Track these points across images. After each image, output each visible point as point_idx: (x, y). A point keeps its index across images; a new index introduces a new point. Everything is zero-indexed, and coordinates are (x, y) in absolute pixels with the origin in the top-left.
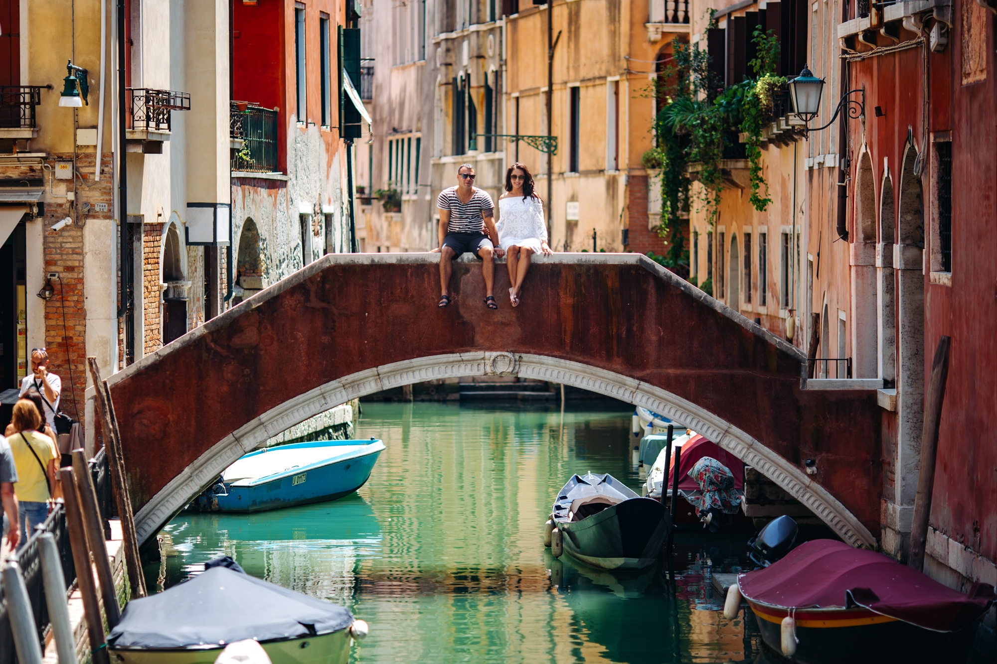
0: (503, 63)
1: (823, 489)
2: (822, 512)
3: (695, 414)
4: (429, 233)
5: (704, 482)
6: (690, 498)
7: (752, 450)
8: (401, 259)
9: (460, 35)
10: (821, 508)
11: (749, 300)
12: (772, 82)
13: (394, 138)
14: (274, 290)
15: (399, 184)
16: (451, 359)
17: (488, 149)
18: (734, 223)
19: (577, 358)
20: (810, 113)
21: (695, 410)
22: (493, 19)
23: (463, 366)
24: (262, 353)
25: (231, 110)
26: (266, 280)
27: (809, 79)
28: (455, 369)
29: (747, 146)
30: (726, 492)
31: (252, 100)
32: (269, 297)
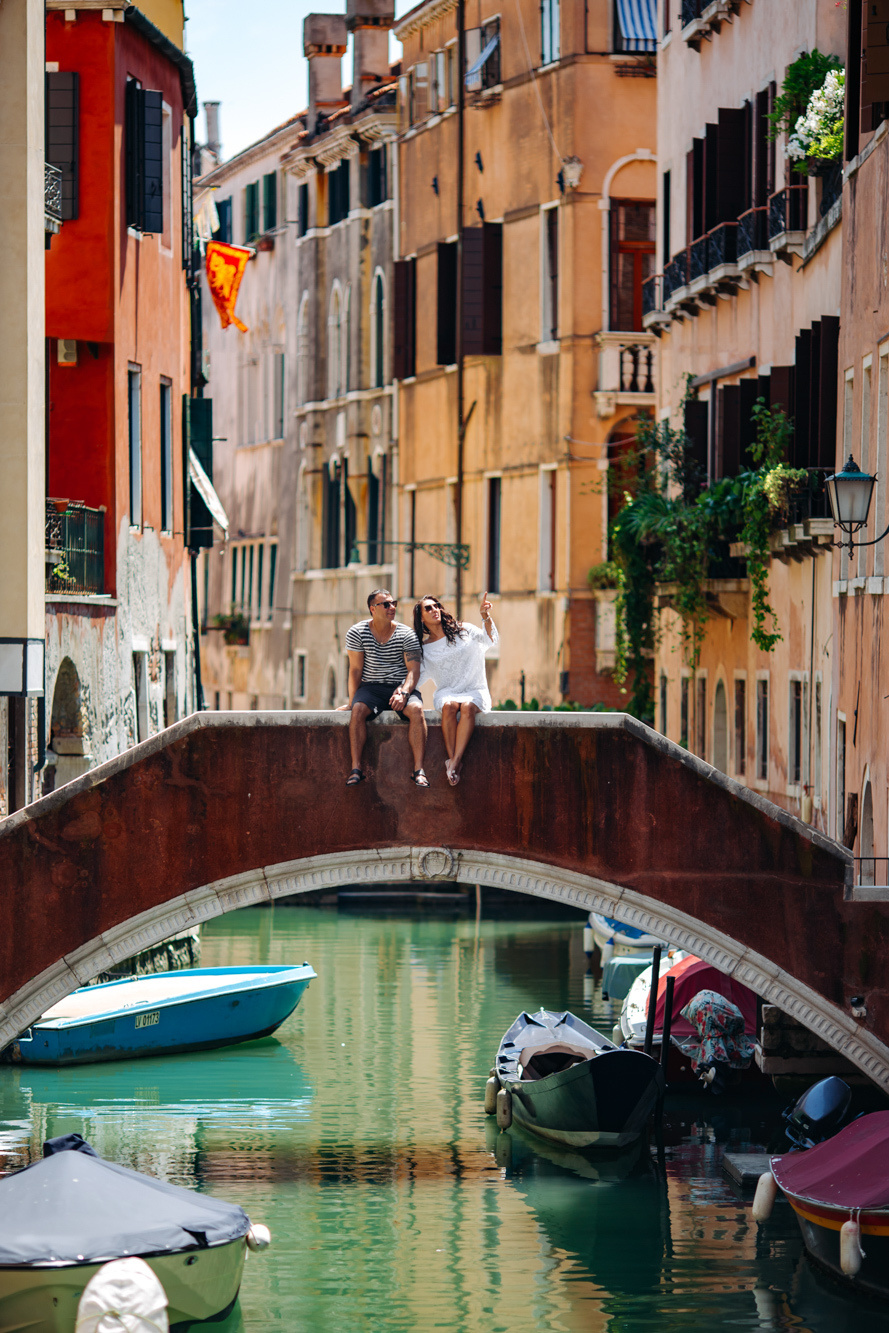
0: (393, 443)
1: (874, 1038)
2: (873, 1069)
3: (699, 934)
4: (289, 674)
5: (704, 1025)
6: (684, 1046)
7: (777, 983)
8: (297, 720)
9: (333, 405)
10: (872, 1064)
11: (742, 770)
12: (787, 477)
13: (239, 544)
14: (122, 762)
15: (246, 607)
16: (365, 857)
17: (372, 560)
18: (720, 666)
19: (537, 856)
20: (856, 522)
21: (699, 929)
22: (380, 384)
23: (381, 866)
24: (106, 847)
25: (47, 512)
26: (89, 743)
27: (855, 475)
28: (370, 871)
29: (749, 563)
30: (734, 1039)
31: (73, 498)
32: (115, 771)
